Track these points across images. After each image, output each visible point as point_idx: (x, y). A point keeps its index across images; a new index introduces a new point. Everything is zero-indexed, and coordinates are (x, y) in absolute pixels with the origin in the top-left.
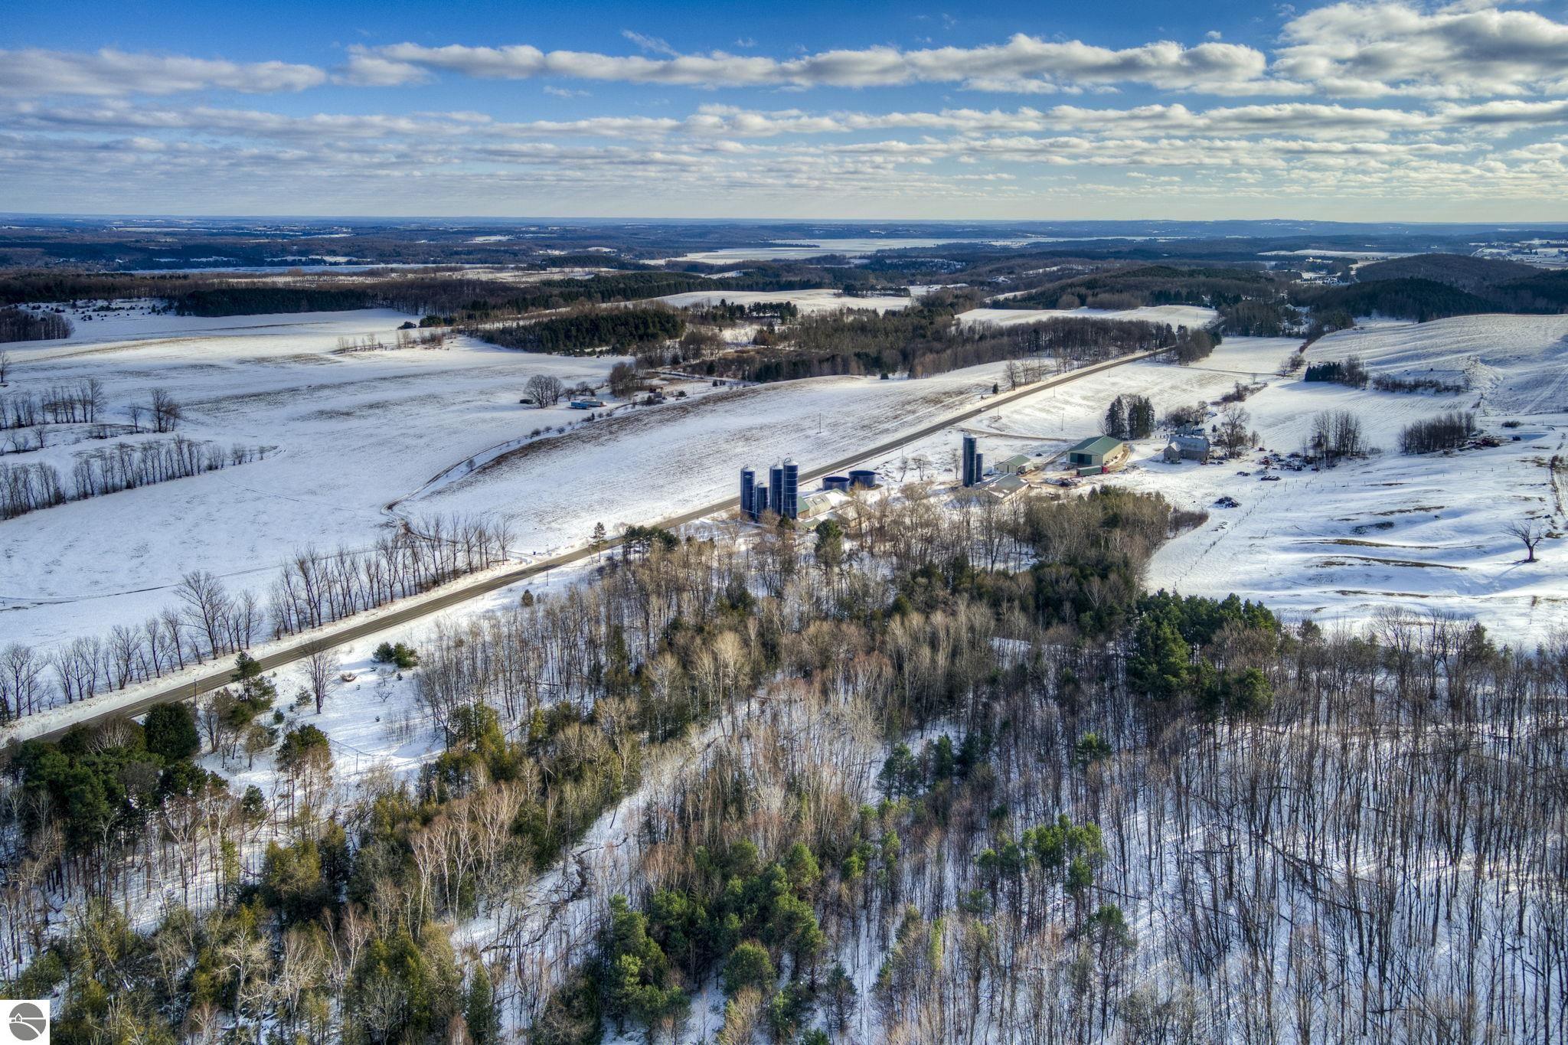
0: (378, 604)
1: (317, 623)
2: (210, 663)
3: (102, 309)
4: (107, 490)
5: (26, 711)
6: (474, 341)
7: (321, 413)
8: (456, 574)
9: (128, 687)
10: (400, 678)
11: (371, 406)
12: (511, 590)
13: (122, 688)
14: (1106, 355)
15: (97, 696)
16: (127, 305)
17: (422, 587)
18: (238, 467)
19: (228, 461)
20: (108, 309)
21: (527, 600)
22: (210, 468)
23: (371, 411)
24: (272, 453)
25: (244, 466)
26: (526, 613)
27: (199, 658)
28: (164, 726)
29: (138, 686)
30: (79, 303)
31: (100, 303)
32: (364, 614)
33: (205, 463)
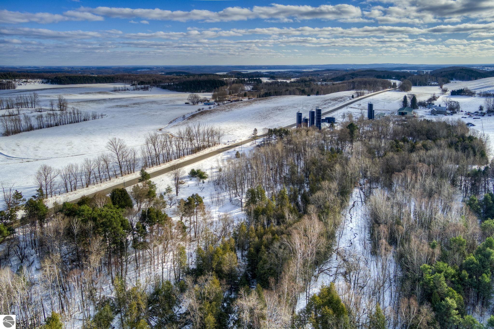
0: (179, 157)
1: (158, 163)
2: (121, 178)
3: (25, 82)
4: (49, 126)
5: (49, 196)
6: (159, 88)
7: (117, 106)
8: (204, 147)
9: (89, 186)
10: (203, 182)
11: (134, 104)
12: (228, 152)
13: (87, 187)
14: (379, 90)
15: (78, 190)
16: (33, 81)
17: (193, 151)
18: (94, 120)
19: (91, 118)
20: (27, 82)
21: (238, 155)
22: (84, 120)
23: (134, 105)
24: (105, 116)
25: (96, 120)
26: (238, 160)
27: (116, 176)
28: (119, 198)
29: (94, 186)
30: (16, 80)
31: (24, 80)
32: (175, 161)
33: (82, 119)
